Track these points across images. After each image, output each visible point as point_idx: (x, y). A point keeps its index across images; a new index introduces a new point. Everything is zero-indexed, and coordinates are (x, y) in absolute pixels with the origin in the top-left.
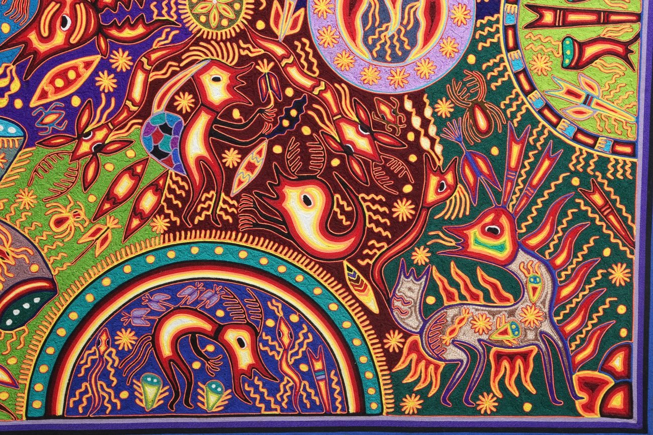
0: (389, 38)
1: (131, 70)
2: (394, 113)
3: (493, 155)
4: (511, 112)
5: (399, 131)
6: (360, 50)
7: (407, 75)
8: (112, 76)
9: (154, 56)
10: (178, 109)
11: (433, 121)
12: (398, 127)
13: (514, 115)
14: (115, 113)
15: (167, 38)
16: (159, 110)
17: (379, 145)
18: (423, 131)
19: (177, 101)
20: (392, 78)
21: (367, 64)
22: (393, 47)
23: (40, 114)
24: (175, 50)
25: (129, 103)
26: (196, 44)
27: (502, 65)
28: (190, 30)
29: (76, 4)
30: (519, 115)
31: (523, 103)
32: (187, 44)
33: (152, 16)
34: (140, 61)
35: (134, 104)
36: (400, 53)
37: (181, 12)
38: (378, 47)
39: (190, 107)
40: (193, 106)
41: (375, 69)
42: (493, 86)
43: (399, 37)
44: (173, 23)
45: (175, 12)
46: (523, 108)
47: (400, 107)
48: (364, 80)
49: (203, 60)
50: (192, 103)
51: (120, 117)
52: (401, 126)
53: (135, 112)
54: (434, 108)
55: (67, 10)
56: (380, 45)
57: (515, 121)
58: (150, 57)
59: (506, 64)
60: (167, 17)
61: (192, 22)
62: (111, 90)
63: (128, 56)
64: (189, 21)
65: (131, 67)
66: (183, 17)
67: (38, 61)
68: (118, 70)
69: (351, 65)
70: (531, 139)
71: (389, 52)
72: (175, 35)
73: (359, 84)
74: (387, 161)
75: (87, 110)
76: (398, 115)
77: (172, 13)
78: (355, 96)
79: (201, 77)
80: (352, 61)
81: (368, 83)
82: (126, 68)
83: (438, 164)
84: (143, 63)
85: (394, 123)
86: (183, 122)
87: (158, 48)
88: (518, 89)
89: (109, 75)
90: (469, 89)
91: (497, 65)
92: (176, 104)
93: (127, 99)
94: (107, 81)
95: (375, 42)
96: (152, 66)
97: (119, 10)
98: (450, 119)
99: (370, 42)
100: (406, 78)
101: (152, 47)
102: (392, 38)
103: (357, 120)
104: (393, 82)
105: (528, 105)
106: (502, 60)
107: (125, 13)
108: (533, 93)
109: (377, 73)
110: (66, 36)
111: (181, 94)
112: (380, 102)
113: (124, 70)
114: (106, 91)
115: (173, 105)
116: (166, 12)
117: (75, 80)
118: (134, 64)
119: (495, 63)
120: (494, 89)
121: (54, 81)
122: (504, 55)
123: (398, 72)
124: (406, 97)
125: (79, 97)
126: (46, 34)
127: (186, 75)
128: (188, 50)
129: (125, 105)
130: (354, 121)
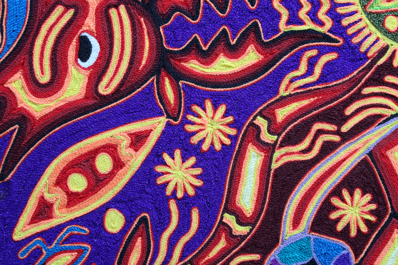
1: (232, 146)
8: (192, 161)
9: (282, 114)
10: (340, 227)
14: (201, 242)
15: (310, 72)
16: (296, 232)
19: (337, 208)
23: (38, 253)
24: (329, 98)
25: (229, 219)
26: (377, 80)
28: (363, 49)
29: (109, 7)
32: (355, 81)
33: (277, 24)
34: (252, 124)
35: (241, 220)
37: (340, 10)
39: (367, 222)
40: (372, 219)
44: (325, 37)
45: (328, 13)
49: (393, 117)
50: (371, 212)
51: (210, 250)
53: (243, 237)
55: (90, 22)
58: (274, 115)
60: (309, 25)
61: (366, 32)
62: (191, 192)
63: (225, 116)
64: (360, 31)
65: (233, 139)
66: (345, 22)
67: (29, 138)
68: (205, 147)
72: (328, 64)
75: (139, 240)
77: (322, 15)
79: (388, 153)
82: (221, 142)
84: (258, 129)
86: (352, 255)
87: (290, 95)
89: (184, 159)
92: (334, 216)
93: (226, 210)
94: (180, 173)
96: (279, 135)
97: (205, 15)
101: (277, 92)
107: (217, 22)
110: (90, 78)
111: (345, 194)
113: (218, 147)
114: (180, 195)
115: (329, 219)
116: (308, 13)
117: (112, 175)
118: (239, 131)
121: (66, 178)
125: (121, 210)
126: (44, 78)
127: (355, 151)
128: (359, 96)
129: (222, 223)
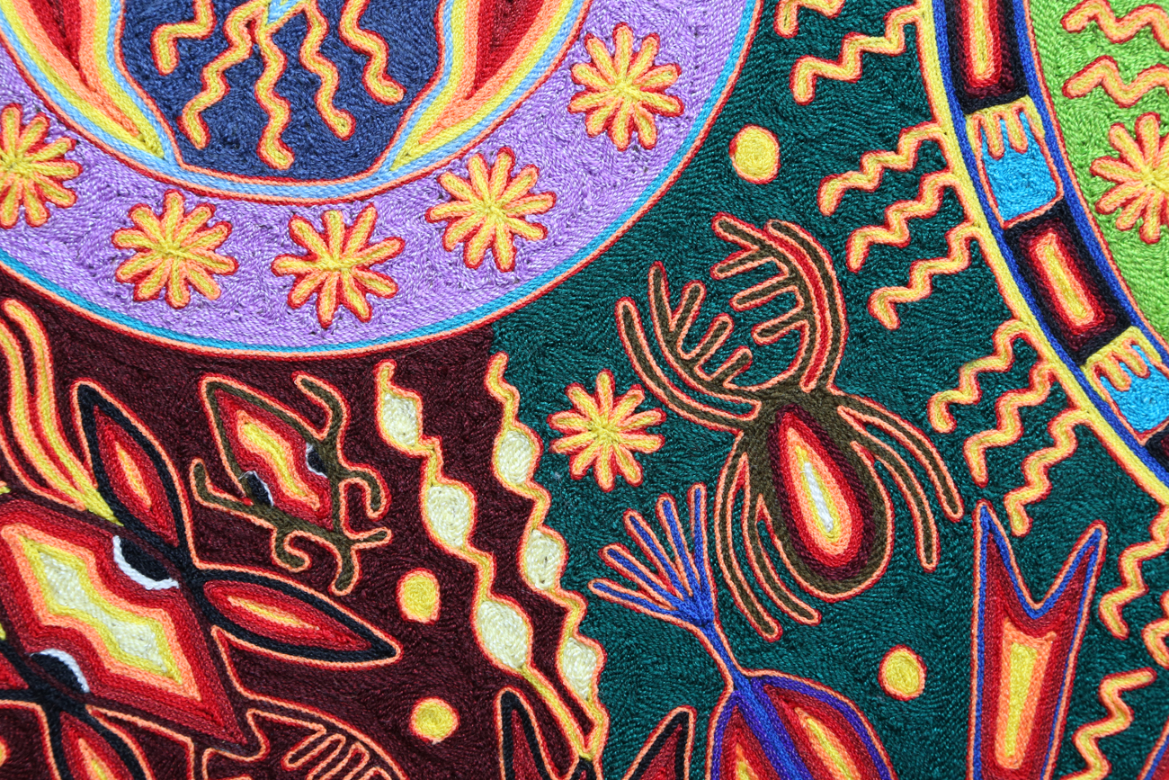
0: (277, 36)
2: (315, 463)
3: (894, 698)
4: (991, 453)
5: (348, 569)
6: (105, 103)
7: (388, 249)
11: (541, 508)
12: (346, 544)
13: (1008, 469)
17: (234, 650)
18: (486, 567)
20: (299, 266)
21: (151, 188)
22: (298, 85)
27: (932, 184)
30: (1034, 468)
31: (1059, 401)
36: (341, 125)
38: (215, 90)
41: (202, 216)
42: (883, 305)
43: (334, 30)
46: (1062, 428)
47: (352, 432)
48: (139, 278)
52: (363, 540)
54: (546, 436)
56: (226, 74)
57: (1015, 501)
59: (958, 176)
69: (59, 196)
70: (1109, 607)
71: (279, 115)
73: (109, 303)
74: (283, 737)
76: (341, 474)
78: (85, 373)
80: (59, 170)
81: (162, 295)
83: (578, 750)
85: (323, 520)
88: (1026, 321)
90: (743, 323)
91: (903, 184)
95: (193, 56)
98: (640, 496)
99: (166, 59)
100: (381, 267)
102: (293, 34)
103: (103, 509)
104: (305, 287)
105: (1086, 412)
106: (931, 157)
108: (1118, 345)
109: (211, 239)
112: (238, 401)
119: (889, 173)
120: (889, 319)
122: (942, 129)
123: (337, 234)
124: (386, 371)
130: (88, 517)
